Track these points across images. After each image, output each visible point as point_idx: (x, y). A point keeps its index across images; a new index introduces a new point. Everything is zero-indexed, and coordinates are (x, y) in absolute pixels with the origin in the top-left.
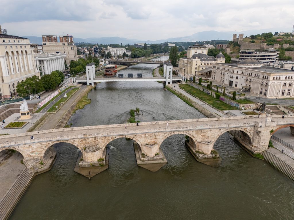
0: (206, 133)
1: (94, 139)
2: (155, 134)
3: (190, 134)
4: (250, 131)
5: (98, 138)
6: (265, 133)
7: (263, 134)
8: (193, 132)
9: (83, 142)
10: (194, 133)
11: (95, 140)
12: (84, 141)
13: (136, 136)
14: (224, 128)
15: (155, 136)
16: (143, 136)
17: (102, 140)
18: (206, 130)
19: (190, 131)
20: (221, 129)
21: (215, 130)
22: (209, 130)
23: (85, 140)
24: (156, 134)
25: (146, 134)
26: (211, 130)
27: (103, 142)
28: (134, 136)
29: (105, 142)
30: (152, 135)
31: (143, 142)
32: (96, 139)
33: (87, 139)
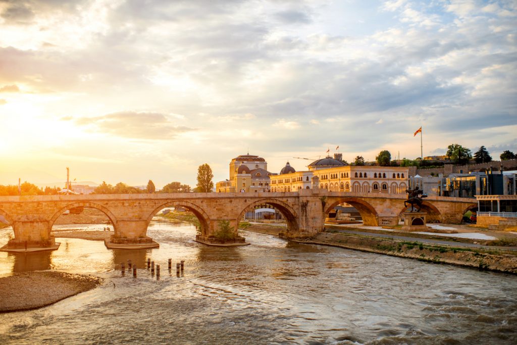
0: (224, 205)
1: (35, 204)
2: (139, 203)
3: (197, 207)
4: (293, 205)
5: (44, 204)
6: (313, 206)
7: (311, 207)
8: (202, 202)
9: (17, 210)
10: (205, 204)
11: (38, 208)
12: (19, 208)
13: (107, 204)
14: (251, 198)
15: (140, 207)
16: (120, 205)
17: (50, 208)
18: (223, 200)
19: (197, 200)
20: (247, 200)
21: (238, 200)
22: (229, 200)
23: (21, 206)
24: (141, 203)
25: (125, 201)
26: (231, 202)
27: (51, 212)
28: (104, 205)
29: (56, 211)
30: (135, 205)
31: (120, 216)
32: (40, 206)
33: (25, 204)
